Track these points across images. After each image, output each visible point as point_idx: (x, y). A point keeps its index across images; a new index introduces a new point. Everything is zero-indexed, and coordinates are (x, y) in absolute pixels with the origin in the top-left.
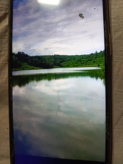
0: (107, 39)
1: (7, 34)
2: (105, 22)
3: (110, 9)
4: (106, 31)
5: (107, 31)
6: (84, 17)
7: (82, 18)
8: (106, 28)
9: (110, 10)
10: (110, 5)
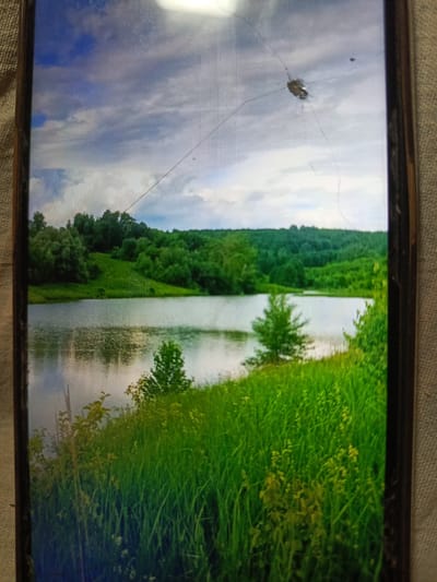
0: (397, 187)
1: (12, 151)
2: (394, 116)
3: (415, 58)
4: (394, 153)
5: (399, 152)
6: (306, 93)
7: (301, 98)
8: (396, 140)
9: (415, 62)
10: (415, 41)
